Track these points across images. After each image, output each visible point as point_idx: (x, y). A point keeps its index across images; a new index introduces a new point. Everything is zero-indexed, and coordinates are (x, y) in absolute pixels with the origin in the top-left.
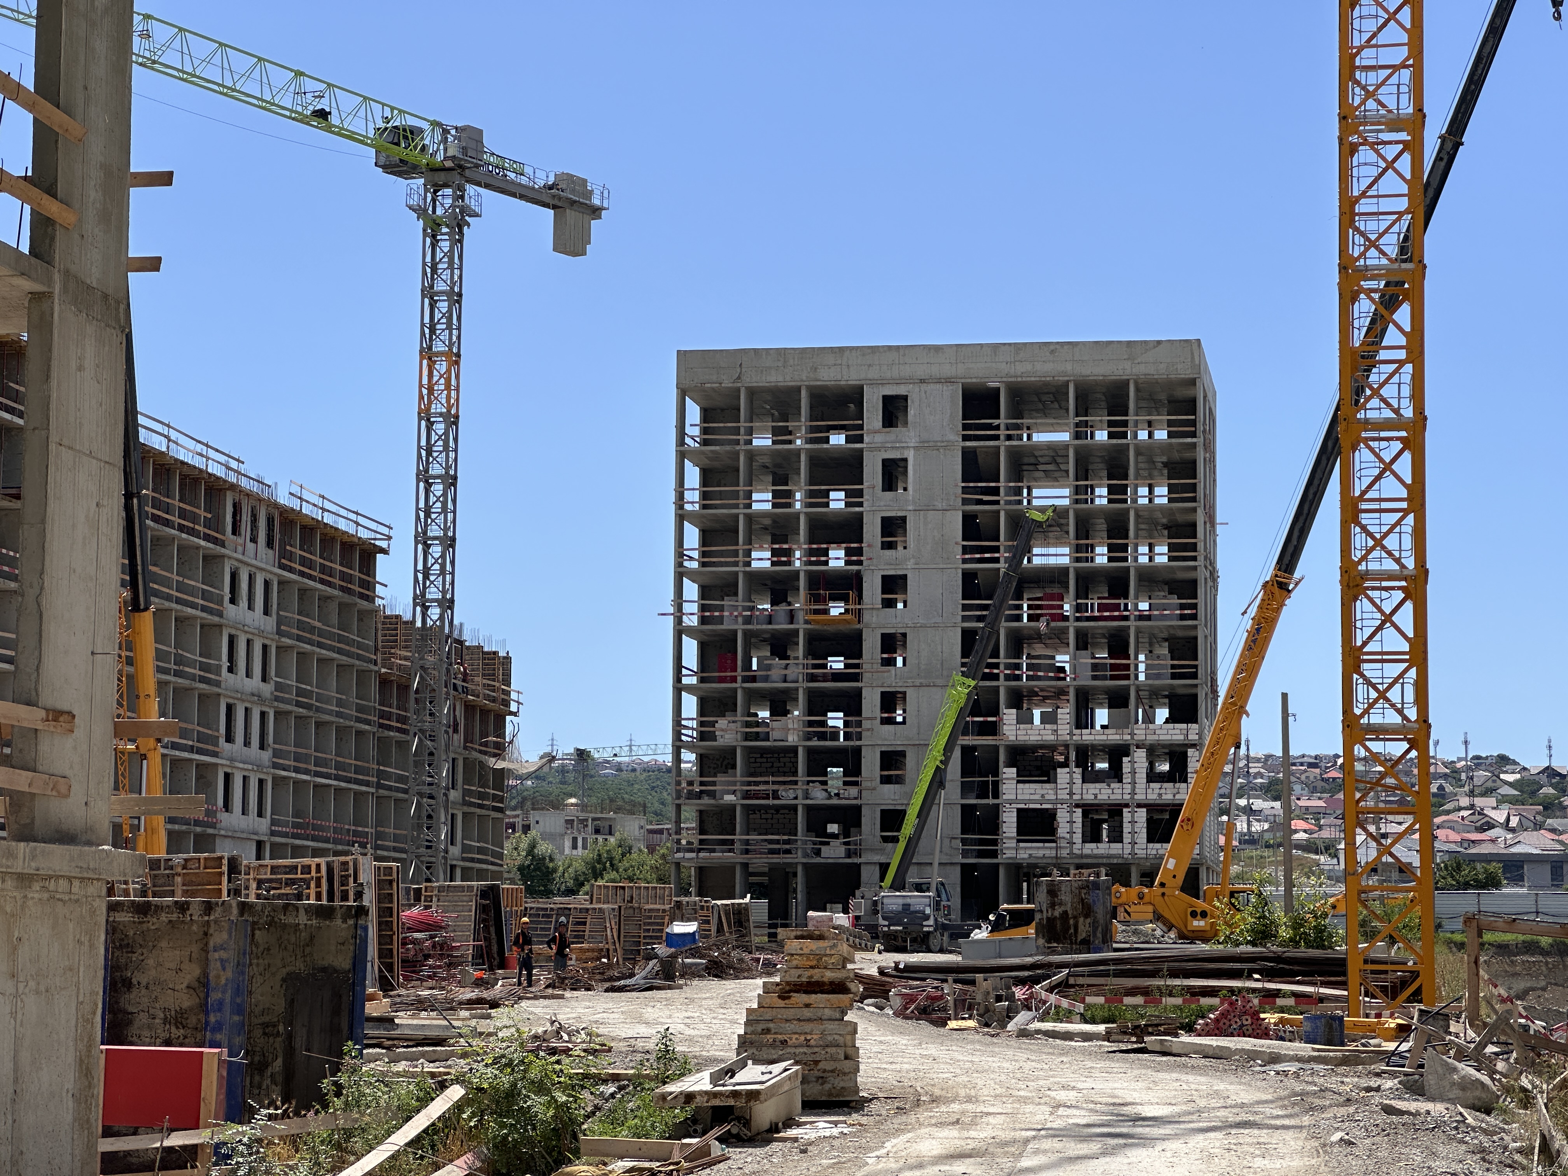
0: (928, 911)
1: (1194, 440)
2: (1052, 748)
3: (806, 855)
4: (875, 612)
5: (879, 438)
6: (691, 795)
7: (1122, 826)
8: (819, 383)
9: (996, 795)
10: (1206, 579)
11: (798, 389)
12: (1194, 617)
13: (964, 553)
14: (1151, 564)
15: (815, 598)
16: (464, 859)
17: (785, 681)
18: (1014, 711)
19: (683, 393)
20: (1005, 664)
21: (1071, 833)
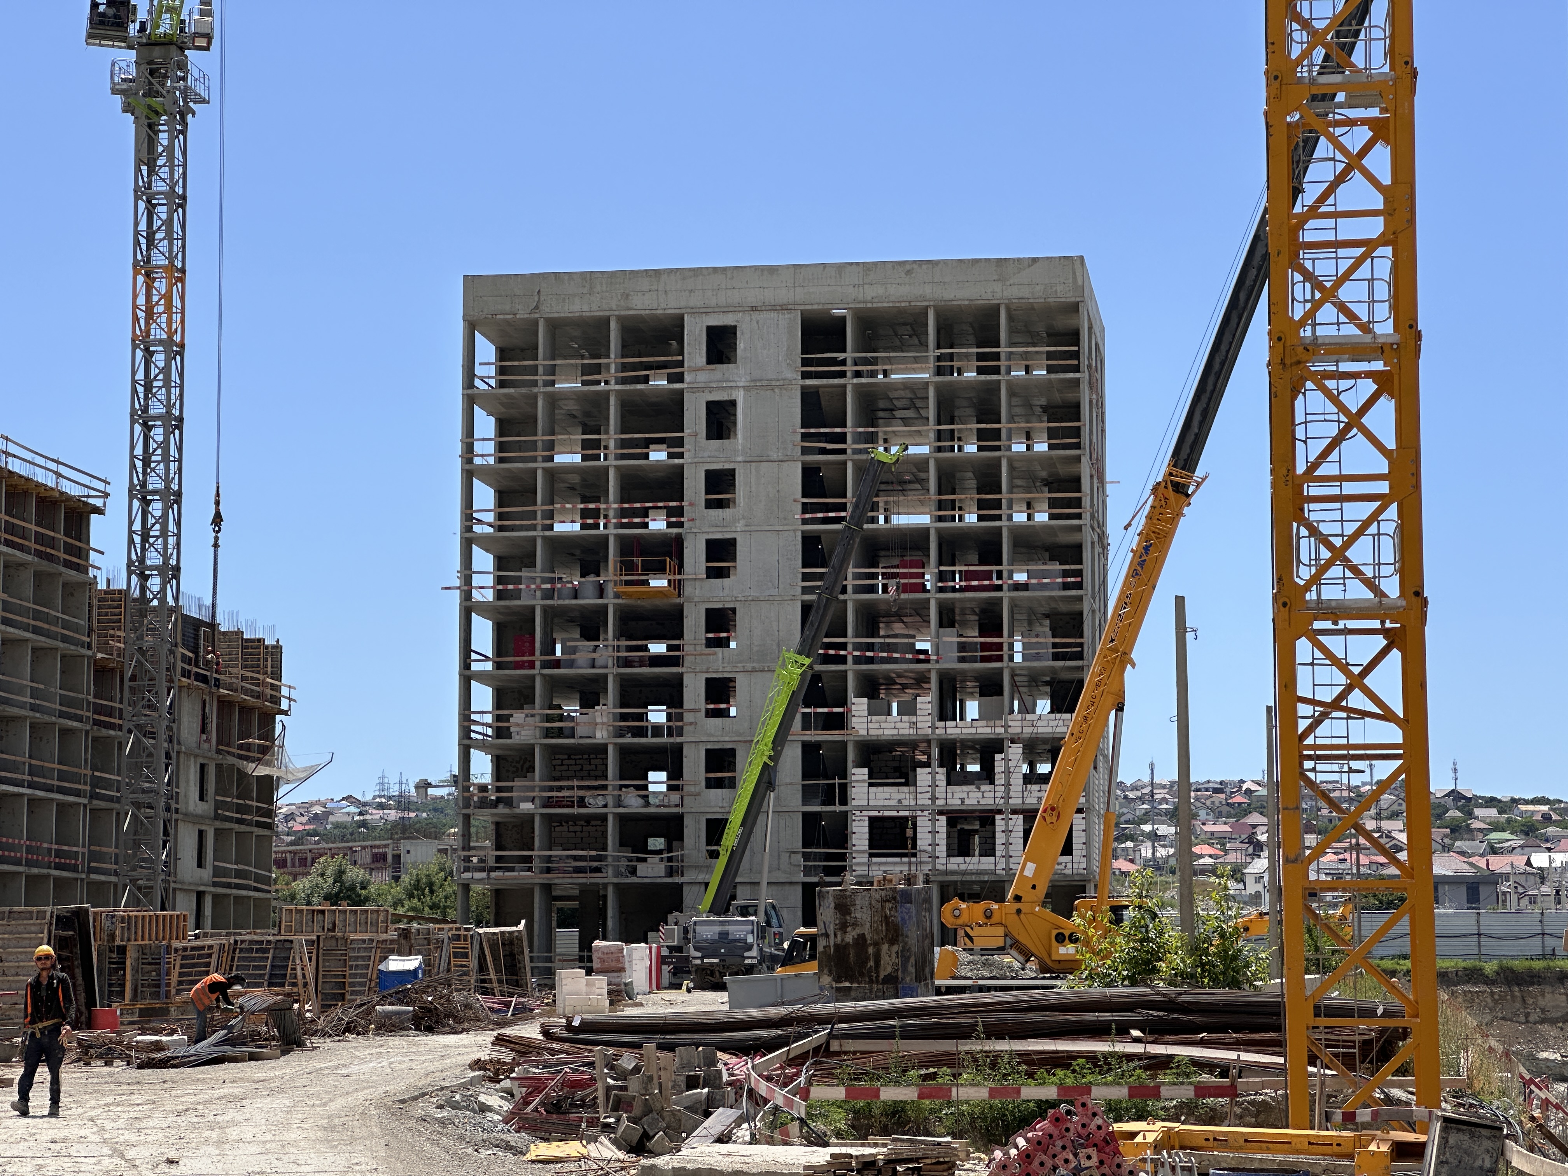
0: (750, 939)
1: (1077, 375)
2: (912, 744)
3: (618, 874)
4: (698, 583)
5: (702, 377)
6: (484, 803)
7: (994, 837)
8: (631, 313)
9: (844, 801)
10: (1093, 543)
11: (607, 321)
12: (1079, 586)
13: (804, 511)
14: (1030, 523)
15: (627, 567)
16: (215, 884)
17: (593, 667)
18: (865, 700)
19: (471, 327)
20: (854, 643)
21: (934, 845)
